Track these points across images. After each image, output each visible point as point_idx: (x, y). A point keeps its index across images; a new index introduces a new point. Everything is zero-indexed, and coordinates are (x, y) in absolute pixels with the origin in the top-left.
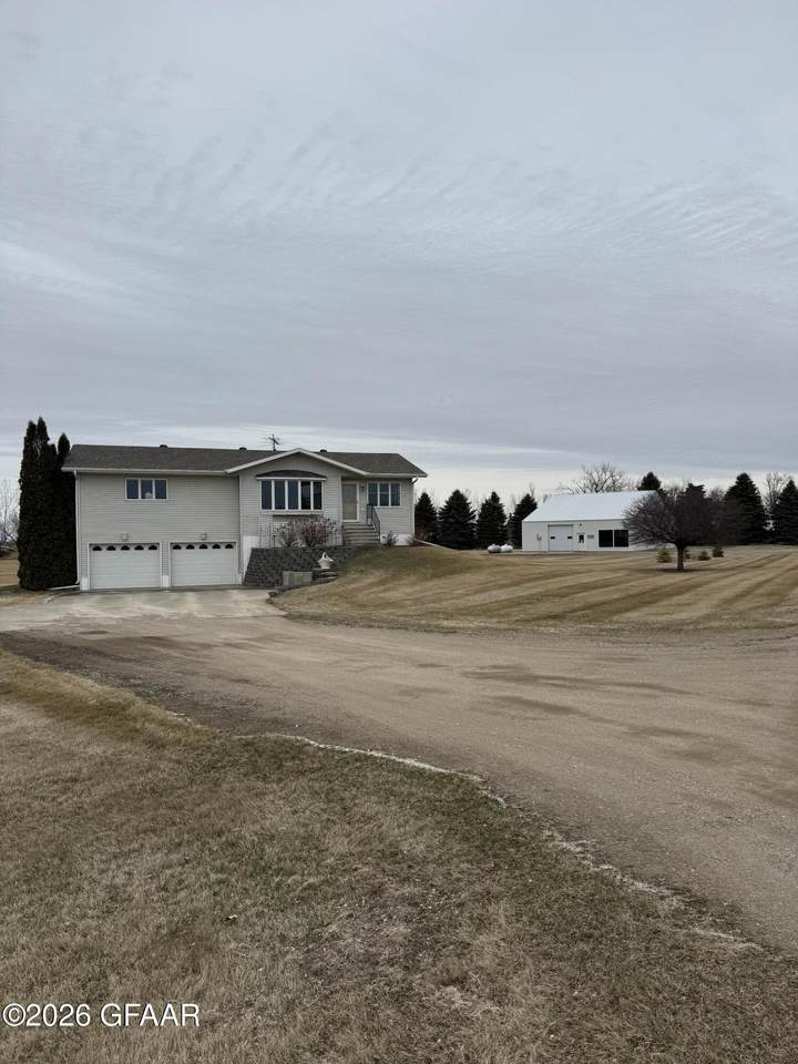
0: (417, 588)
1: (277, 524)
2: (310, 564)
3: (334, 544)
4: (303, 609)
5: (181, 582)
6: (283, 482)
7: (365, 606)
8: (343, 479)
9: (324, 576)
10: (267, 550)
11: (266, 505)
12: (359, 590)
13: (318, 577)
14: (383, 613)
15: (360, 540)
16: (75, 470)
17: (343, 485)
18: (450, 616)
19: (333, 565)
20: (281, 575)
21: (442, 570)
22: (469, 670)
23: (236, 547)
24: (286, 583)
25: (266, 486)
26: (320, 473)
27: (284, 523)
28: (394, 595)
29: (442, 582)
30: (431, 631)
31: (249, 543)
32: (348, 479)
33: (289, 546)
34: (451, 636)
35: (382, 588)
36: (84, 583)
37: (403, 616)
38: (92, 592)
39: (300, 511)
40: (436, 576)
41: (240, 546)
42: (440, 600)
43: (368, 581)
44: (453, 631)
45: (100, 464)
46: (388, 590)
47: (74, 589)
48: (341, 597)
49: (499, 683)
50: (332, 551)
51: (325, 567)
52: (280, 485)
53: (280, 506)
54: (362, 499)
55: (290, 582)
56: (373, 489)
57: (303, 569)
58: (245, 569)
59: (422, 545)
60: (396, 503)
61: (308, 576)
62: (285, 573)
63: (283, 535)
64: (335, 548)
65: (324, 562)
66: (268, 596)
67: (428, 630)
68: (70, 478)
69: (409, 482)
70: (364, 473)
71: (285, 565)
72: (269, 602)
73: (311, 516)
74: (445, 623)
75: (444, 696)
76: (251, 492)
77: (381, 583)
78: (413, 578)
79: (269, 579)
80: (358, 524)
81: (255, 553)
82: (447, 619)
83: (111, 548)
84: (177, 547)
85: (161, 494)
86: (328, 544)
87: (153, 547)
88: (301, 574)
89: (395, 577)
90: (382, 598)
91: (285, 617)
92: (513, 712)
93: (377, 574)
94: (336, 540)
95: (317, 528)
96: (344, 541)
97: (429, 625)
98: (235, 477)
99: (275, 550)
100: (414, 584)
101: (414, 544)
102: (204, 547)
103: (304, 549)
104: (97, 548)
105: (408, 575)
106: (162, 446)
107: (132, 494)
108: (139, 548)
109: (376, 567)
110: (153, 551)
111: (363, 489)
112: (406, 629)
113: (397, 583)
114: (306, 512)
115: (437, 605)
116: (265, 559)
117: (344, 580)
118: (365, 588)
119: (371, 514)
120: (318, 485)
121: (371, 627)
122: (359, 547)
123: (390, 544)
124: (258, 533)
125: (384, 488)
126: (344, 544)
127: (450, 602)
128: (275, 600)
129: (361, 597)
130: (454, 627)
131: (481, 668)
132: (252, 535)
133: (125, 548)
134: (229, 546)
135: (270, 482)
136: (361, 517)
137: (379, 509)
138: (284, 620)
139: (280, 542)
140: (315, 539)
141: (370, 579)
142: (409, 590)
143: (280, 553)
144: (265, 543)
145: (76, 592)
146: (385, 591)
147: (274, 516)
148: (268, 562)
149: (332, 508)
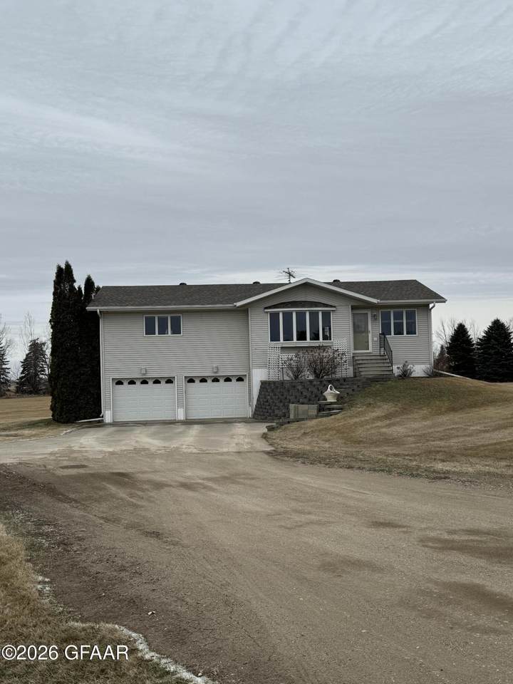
0: (428, 423)
1: (285, 356)
2: (316, 397)
3: (344, 376)
4: (293, 446)
5: (195, 415)
6: (291, 313)
7: (360, 442)
8: (353, 308)
9: (330, 409)
10: (274, 382)
11: (275, 337)
12: (362, 424)
13: (324, 409)
14: (372, 452)
15: (370, 371)
16: (98, 309)
17: (354, 315)
18: (450, 456)
19: (339, 398)
20: (288, 409)
21: (460, 402)
22: (432, 534)
23: (246, 380)
24: (292, 417)
25: (274, 318)
26: (330, 303)
27: (292, 355)
28: (398, 430)
29: (456, 417)
30: (418, 476)
31: (258, 376)
32: (358, 308)
33: (296, 377)
34: (439, 484)
35: (388, 422)
36: (108, 416)
37: (395, 455)
38: (114, 424)
39: (308, 342)
40: (453, 410)
41: (249, 378)
42: (449, 437)
43: (375, 414)
44: (443, 476)
45: (121, 303)
46: (394, 424)
47: (99, 422)
48: (338, 431)
49: (463, 558)
50: (338, 383)
51: (330, 399)
52: (288, 317)
53: (288, 337)
54: (374, 330)
55: (295, 416)
56: (386, 317)
57: (310, 401)
58: (255, 402)
59: (441, 375)
60: (411, 331)
61: (313, 409)
62: (292, 406)
63: (290, 367)
64: (345, 380)
65: (330, 394)
66: (266, 430)
67: (413, 473)
68: (95, 318)
69: (426, 309)
70: (375, 301)
71: (292, 398)
72: (265, 436)
73: (319, 347)
74: (440, 466)
75: (376, 576)
76: (260, 325)
77: (387, 417)
78: (425, 411)
79: (277, 412)
80: (369, 354)
81: (264, 384)
82: (443, 461)
83: (132, 382)
84: (191, 380)
85: (176, 330)
86: (338, 375)
87: (169, 381)
88: (306, 407)
89: (404, 411)
90: (381, 434)
91: (268, 453)
92: (458, 614)
93: (386, 406)
94: (346, 371)
95: (325, 360)
96: (355, 373)
97: (419, 467)
98: (244, 311)
99: (282, 383)
100: (424, 418)
101: (433, 374)
102: (216, 380)
103: (311, 381)
104: (119, 383)
105: (420, 409)
106: (181, 284)
107: (150, 331)
108: (157, 382)
109: (385, 400)
110: (169, 385)
111: (375, 318)
112: (390, 472)
113: (405, 416)
114: (315, 343)
115: (442, 443)
116: (273, 391)
117: (348, 413)
118: (367, 422)
119: (383, 343)
120: (327, 316)
121: (350, 467)
122: (368, 379)
123: (405, 375)
124: (265, 365)
125: (398, 316)
126: (355, 376)
127: (461, 439)
128: (271, 433)
129: (360, 433)
130: (448, 472)
131: (450, 532)
132: (260, 367)
133: (144, 382)
134: (240, 379)
135: (277, 314)
136: (373, 347)
137: (392, 338)
138: (266, 456)
139: (288, 375)
140: (324, 371)
141: (378, 413)
142: (416, 425)
143: (287, 386)
144: (274, 376)
145: (101, 424)
146: (389, 426)
147: (282, 348)
148: (275, 395)
149: (341, 339)
